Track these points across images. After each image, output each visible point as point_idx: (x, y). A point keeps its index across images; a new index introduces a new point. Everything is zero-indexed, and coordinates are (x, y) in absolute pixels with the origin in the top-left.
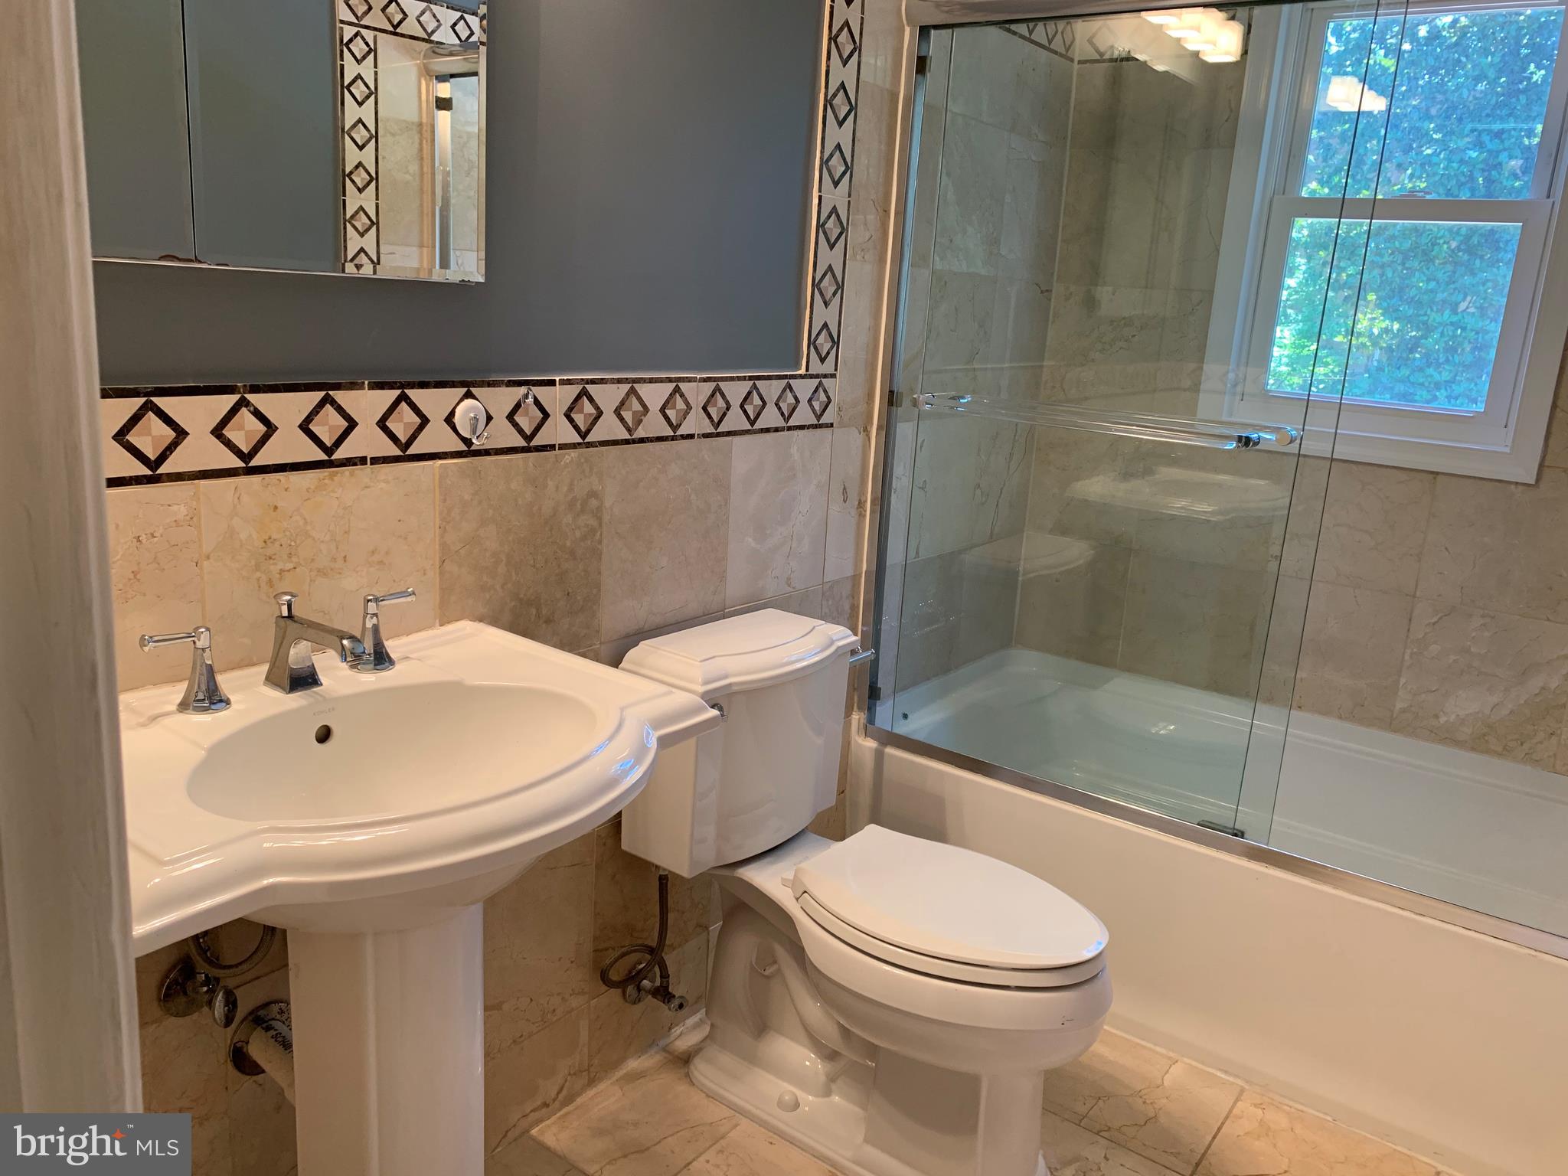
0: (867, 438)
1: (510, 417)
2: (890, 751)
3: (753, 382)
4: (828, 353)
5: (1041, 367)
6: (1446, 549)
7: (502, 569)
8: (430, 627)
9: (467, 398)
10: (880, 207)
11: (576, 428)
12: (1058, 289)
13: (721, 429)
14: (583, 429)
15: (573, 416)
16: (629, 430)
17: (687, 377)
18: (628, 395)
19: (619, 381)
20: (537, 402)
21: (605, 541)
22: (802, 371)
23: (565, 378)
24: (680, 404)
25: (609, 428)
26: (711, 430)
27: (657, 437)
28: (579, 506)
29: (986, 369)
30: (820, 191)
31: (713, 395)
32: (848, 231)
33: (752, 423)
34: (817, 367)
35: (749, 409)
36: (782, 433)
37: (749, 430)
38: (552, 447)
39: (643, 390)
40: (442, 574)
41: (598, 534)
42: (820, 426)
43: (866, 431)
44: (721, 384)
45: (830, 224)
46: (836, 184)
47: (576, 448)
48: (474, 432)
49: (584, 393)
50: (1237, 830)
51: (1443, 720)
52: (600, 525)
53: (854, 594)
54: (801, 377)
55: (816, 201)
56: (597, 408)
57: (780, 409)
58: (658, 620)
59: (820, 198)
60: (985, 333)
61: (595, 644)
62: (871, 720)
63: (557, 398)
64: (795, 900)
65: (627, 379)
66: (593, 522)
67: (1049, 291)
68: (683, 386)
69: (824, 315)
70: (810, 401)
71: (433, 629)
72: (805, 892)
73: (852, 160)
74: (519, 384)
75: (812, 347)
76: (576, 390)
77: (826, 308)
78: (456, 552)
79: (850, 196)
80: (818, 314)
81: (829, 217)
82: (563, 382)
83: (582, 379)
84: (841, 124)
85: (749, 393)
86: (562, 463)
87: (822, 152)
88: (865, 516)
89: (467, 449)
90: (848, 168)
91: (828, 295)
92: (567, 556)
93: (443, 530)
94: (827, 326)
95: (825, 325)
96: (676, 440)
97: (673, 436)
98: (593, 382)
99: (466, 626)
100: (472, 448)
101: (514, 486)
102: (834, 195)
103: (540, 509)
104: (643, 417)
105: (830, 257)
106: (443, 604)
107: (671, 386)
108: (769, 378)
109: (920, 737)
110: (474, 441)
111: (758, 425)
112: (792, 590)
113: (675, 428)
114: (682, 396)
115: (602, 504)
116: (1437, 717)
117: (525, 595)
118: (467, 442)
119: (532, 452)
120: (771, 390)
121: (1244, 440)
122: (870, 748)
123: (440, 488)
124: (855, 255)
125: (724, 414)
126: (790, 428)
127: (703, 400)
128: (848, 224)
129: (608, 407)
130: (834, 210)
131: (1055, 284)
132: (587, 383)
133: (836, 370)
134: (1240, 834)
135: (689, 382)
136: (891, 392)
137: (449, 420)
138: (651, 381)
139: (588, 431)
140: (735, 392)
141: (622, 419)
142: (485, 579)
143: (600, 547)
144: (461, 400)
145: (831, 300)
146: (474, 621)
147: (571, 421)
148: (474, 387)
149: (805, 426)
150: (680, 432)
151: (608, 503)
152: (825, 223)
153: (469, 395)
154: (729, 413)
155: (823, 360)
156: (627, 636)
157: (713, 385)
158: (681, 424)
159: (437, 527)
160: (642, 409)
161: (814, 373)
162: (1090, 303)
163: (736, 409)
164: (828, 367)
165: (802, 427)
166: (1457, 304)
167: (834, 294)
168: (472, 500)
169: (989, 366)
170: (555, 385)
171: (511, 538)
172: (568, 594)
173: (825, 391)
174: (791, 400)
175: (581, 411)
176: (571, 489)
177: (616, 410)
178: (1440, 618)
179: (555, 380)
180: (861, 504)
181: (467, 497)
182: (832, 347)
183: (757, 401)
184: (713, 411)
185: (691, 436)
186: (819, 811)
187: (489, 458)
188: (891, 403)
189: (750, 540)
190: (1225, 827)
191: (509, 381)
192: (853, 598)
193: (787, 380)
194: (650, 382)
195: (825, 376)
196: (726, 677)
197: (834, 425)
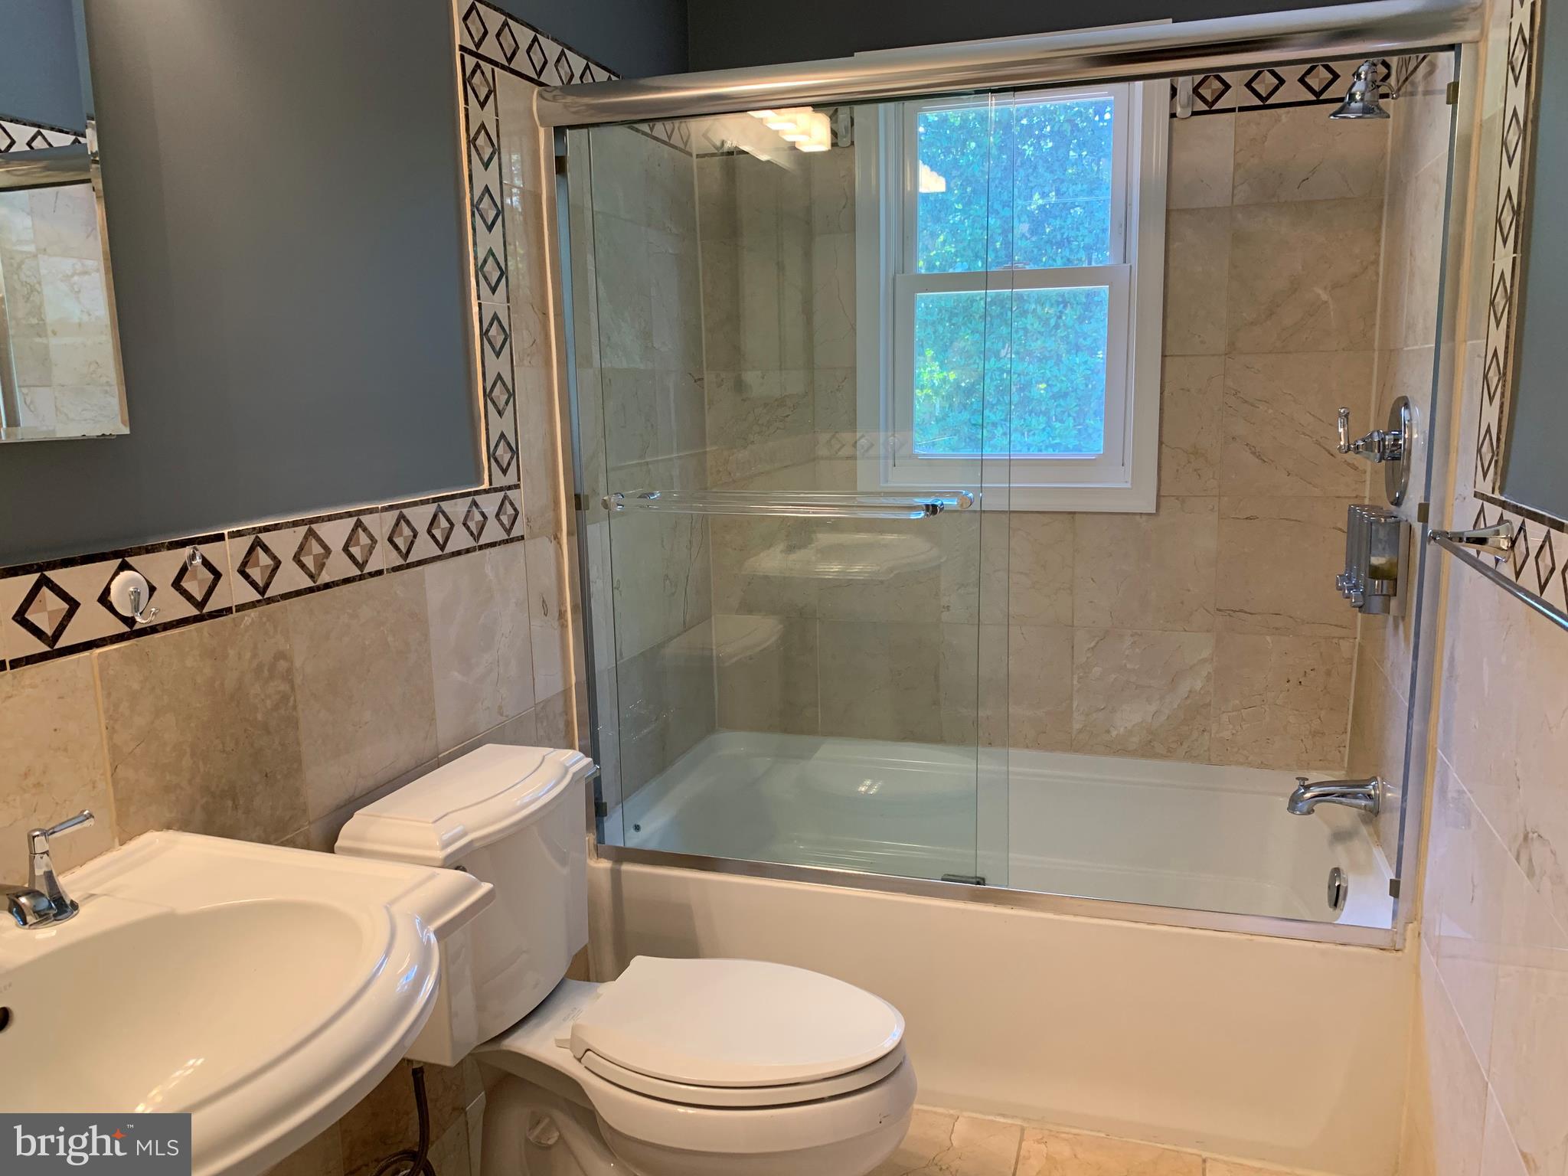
0: (558, 546)
1: (177, 584)
2: (627, 867)
3: (436, 504)
4: (509, 464)
5: (705, 453)
6: (1092, 579)
7: (186, 762)
8: (108, 849)
9: (123, 570)
10: (539, 310)
11: (253, 584)
12: (709, 377)
13: (412, 559)
14: (261, 584)
15: (248, 570)
16: (312, 576)
17: (368, 509)
18: (306, 538)
19: (295, 524)
20: (206, 563)
21: (300, 707)
22: (486, 486)
23: (235, 529)
24: (364, 539)
25: (290, 578)
26: (400, 562)
27: (343, 580)
28: (266, 672)
29: (657, 461)
30: (479, 298)
31: (397, 524)
32: (511, 338)
33: (442, 548)
34: (500, 480)
35: (437, 533)
36: (473, 554)
37: (441, 555)
38: (229, 610)
39: (322, 529)
40: (115, 783)
41: (292, 698)
42: (512, 540)
43: (557, 538)
44: (405, 511)
45: (493, 332)
46: (494, 290)
47: (256, 607)
48: (136, 608)
49: (258, 544)
50: (979, 878)
51: (1114, 733)
52: (293, 688)
53: (567, 710)
54: (486, 491)
55: (475, 309)
56: (274, 558)
57: (468, 528)
58: (370, 783)
59: (480, 305)
60: (652, 425)
61: (303, 826)
62: (600, 839)
63: (228, 554)
64: (578, 1063)
65: (303, 520)
66: (284, 687)
67: (702, 379)
68: (365, 519)
69: (501, 425)
70: (497, 515)
71: (112, 851)
72: (589, 1050)
73: (506, 265)
74: (182, 544)
75: (492, 460)
76: (247, 541)
77: (501, 417)
78: (130, 753)
79: (508, 301)
80: (491, 426)
81: (491, 324)
82: (233, 535)
83: (254, 528)
84: (490, 228)
85: (435, 516)
86: (242, 626)
87: (476, 258)
88: (567, 626)
89: (129, 630)
90: (503, 273)
91: (501, 404)
92: (259, 732)
93: (111, 730)
94: (505, 436)
95: (502, 436)
96: (365, 579)
97: (360, 575)
98: (266, 529)
99: (154, 839)
100: (137, 627)
101: (189, 663)
102: (493, 301)
103: (222, 684)
104: (325, 560)
105: (498, 365)
106: (122, 817)
107: (353, 521)
108: (453, 497)
109: (652, 846)
110: (138, 619)
111: (449, 549)
112: (504, 719)
113: (361, 566)
114: (365, 530)
115: (292, 664)
116: (1108, 732)
117: (218, 786)
118: (129, 621)
119: (206, 620)
120: (457, 509)
121: (931, 507)
122: (605, 869)
123: (101, 681)
124: (521, 360)
125: (412, 543)
126: (481, 548)
127: (387, 530)
128: (510, 330)
129: (286, 554)
130: (495, 317)
131: (705, 372)
132: (260, 532)
133: (519, 480)
134: (982, 882)
135: (371, 513)
136: (577, 497)
137: (104, 599)
138: (330, 518)
139: (267, 585)
140: (420, 516)
141: (303, 566)
142: (168, 778)
143: (294, 713)
144: (116, 574)
145: (504, 409)
146: (162, 830)
147: (247, 577)
148: (131, 556)
149: (496, 542)
150: (368, 569)
151: (298, 664)
152: (488, 331)
153: (125, 566)
154: (417, 541)
155: (504, 471)
156: (339, 808)
157: (396, 513)
158: (367, 561)
159: (104, 728)
160: (322, 551)
161: (498, 486)
162: (739, 386)
163: (423, 535)
164: (510, 479)
165: (493, 545)
166: (999, 352)
167: (507, 403)
168: (142, 688)
169: (660, 458)
170: (224, 540)
171: (192, 725)
172: (266, 776)
173: (512, 504)
174: (478, 517)
175: (257, 564)
176: (254, 656)
177: (295, 556)
178: (1097, 643)
179: (223, 534)
180: (562, 615)
181: (136, 686)
182: (512, 458)
183: (444, 524)
184: (399, 541)
185: (380, 573)
186: (574, 954)
187: (157, 636)
188: (578, 507)
189: (456, 674)
190: (969, 877)
191: (171, 543)
192: (567, 715)
193: (472, 497)
194: (329, 520)
195: (509, 488)
196: (464, 834)
197: (525, 537)
